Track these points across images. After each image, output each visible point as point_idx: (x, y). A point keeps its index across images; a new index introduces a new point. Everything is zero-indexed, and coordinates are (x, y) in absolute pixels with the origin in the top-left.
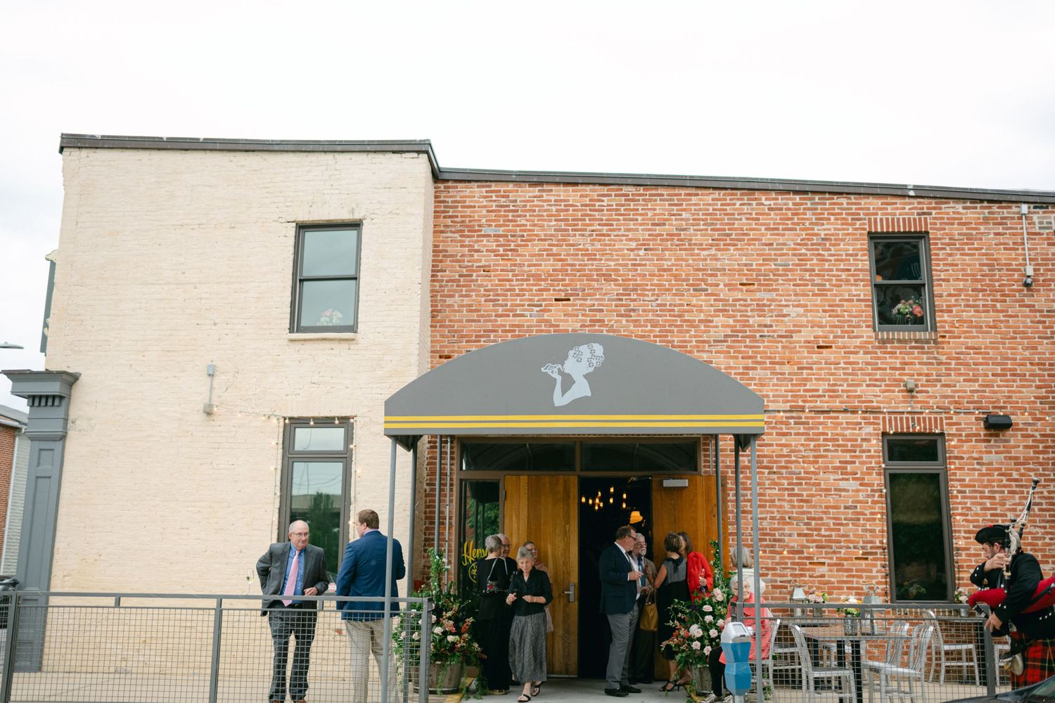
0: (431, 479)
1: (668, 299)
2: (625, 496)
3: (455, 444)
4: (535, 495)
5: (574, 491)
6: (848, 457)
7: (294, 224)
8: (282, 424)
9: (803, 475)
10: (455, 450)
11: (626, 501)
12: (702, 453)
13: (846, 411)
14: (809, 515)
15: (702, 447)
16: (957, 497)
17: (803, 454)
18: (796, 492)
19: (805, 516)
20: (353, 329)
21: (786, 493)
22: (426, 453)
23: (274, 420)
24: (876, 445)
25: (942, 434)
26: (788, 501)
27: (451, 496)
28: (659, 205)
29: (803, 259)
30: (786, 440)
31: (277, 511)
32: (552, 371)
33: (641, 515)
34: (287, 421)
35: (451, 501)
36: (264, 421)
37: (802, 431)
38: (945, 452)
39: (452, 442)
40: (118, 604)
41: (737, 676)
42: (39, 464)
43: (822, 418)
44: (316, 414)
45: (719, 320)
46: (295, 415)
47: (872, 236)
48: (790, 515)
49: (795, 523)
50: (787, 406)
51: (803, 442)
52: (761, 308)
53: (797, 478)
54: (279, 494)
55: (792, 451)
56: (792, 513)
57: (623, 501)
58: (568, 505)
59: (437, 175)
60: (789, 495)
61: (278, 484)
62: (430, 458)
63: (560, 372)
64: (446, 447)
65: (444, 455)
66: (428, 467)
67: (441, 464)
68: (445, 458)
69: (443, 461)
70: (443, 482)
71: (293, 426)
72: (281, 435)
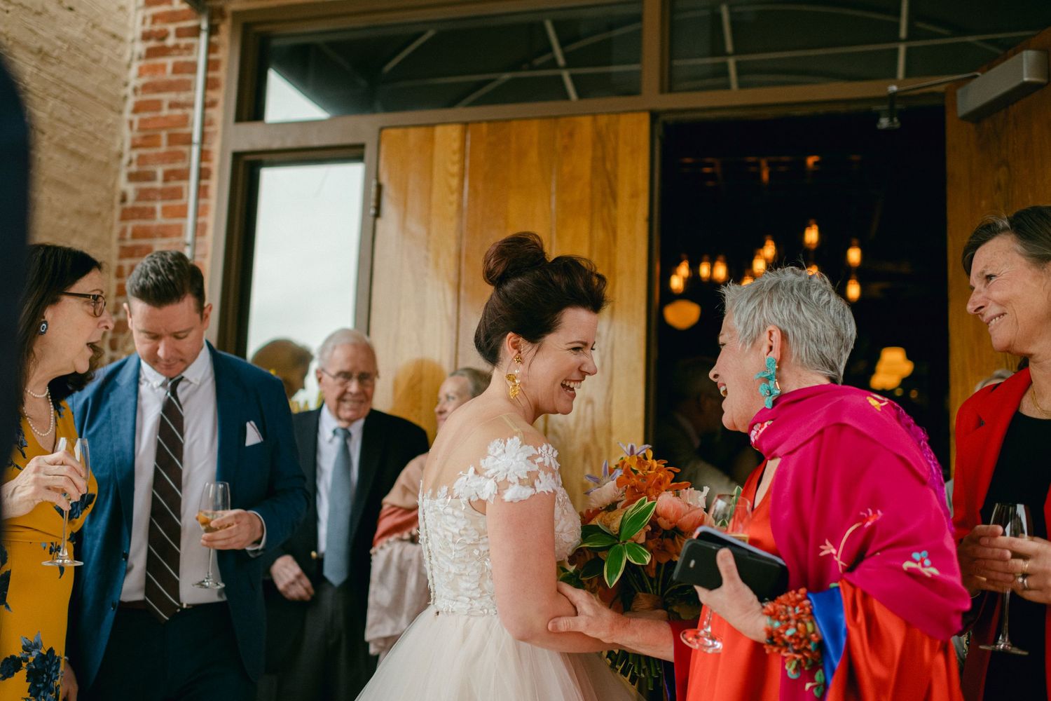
3: (223, 34)
22: (134, 71)
27: (200, 211)
35: (200, 230)
64: (195, 50)
65: (187, 77)
66: (136, 118)
67: (173, 105)
68: (187, 86)
69: (182, 97)
70: (179, 166)
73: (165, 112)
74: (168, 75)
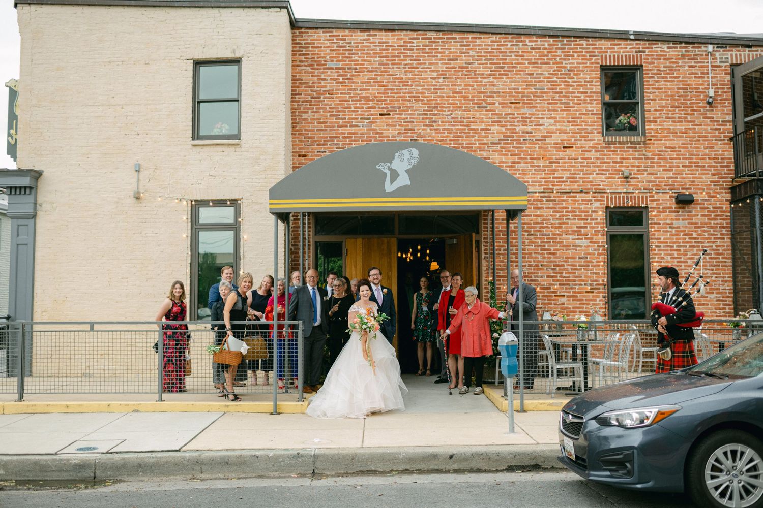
0: (295, 242)
1: (459, 113)
2: (428, 252)
3: (311, 217)
4: (367, 252)
5: (394, 248)
6: (582, 223)
7: (192, 61)
8: (190, 205)
9: (551, 236)
10: (311, 221)
11: (429, 255)
12: (482, 222)
13: (581, 192)
14: (555, 263)
15: (483, 218)
16: (655, 250)
17: (552, 221)
18: (546, 247)
19: (552, 264)
20: (237, 137)
21: (540, 248)
22: (291, 223)
23: (185, 203)
24: (601, 215)
25: (647, 207)
26: (541, 254)
27: (309, 253)
28: (454, 46)
29: (554, 84)
30: (540, 212)
31: (189, 265)
32: (383, 167)
33: (438, 264)
34: (193, 203)
35: (309, 257)
36: (177, 203)
37: (551, 206)
38: (648, 219)
39: (309, 216)
40: (92, 329)
41: (508, 366)
42: (18, 236)
43: (565, 197)
44: (214, 198)
45: (495, 129)
46: (199, 198)
47: (603, 68)
48: (542, 263)
49: (545, 268)
50: (541, 189)
51: (552, 214)
52: (524, 120)
53: (547, 238)
54: (190, 253)
55: (544, 220)
56: (544, 262)
57: (427, 255)
58: (390, 258)
59: (294, 24)
60: (541, 250)
61: (189, 246)
62: (294, 227)
63: (389, 169)
64: (305, 219)
65: (304, 225)
66: (293, 233)
68: (304, 227)
71: (197, 206)
72: (190, 213)
73: (299, 232)
74: (299, 224)
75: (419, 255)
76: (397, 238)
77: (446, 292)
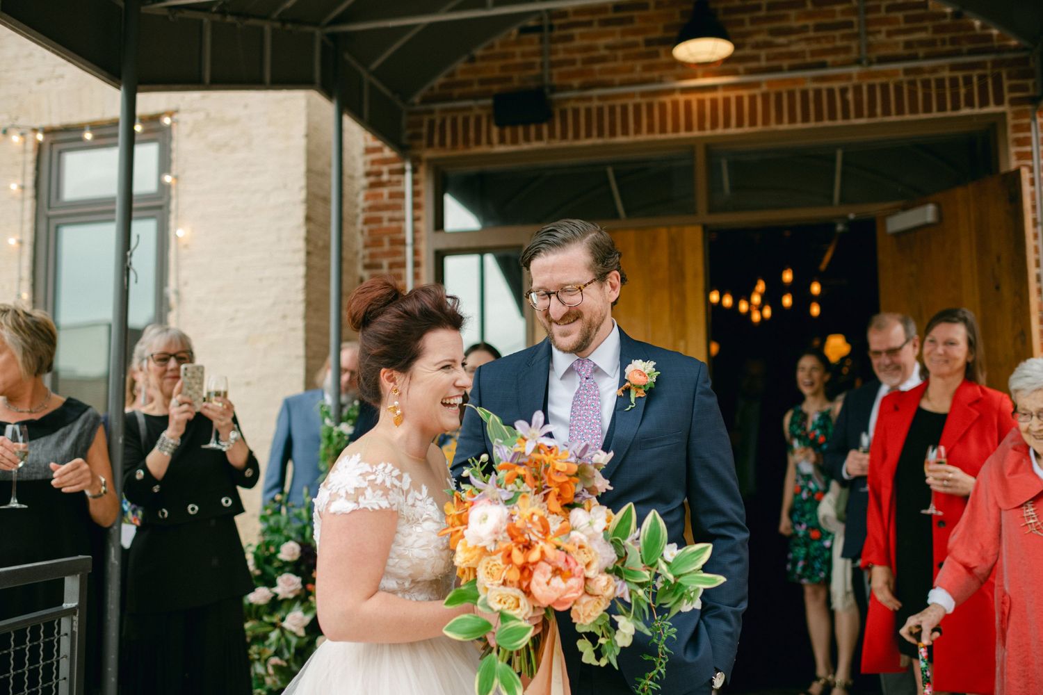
0: (372, 256)
2: (817, 289)
3: (422, 173)
5: (695, 263)
8: (31, 146)
11: (819, 299)
12: (1013, 150)
15: (1011, 135)
22: (361, 197)
23: (15, 138)
33: (848, 340)
34: (40, 137)
39: (414, 171)
46: (56, 121)
57: (813, 299)
58: (683, 296)
61: (26, 273)
62: (371, 208)
64: (402, 183)
65: (398, 201)
66: (366, 228)
67: (391, 220)
68: (400, 207)
69: (397, 214)
70: (398, 259)
71: (56, 147)
72: (30, 168)
73: (385, 224)
74: (386, 200)
75: (787, 301)
76: (706, 228)
77: (897, 397)
